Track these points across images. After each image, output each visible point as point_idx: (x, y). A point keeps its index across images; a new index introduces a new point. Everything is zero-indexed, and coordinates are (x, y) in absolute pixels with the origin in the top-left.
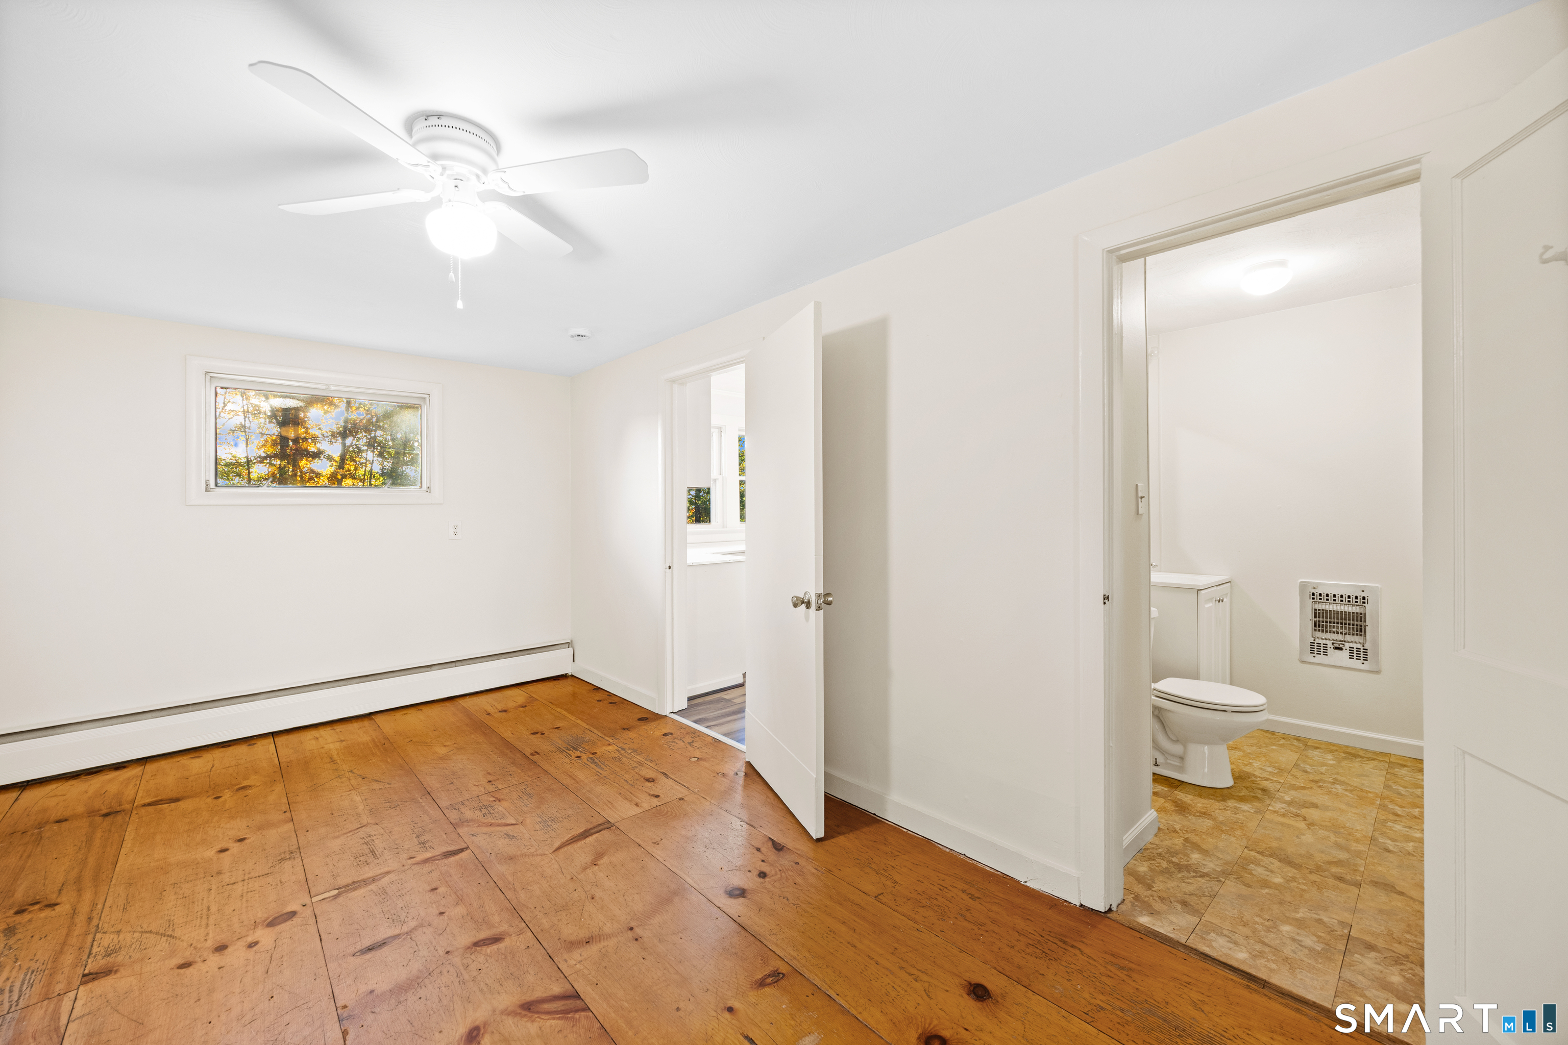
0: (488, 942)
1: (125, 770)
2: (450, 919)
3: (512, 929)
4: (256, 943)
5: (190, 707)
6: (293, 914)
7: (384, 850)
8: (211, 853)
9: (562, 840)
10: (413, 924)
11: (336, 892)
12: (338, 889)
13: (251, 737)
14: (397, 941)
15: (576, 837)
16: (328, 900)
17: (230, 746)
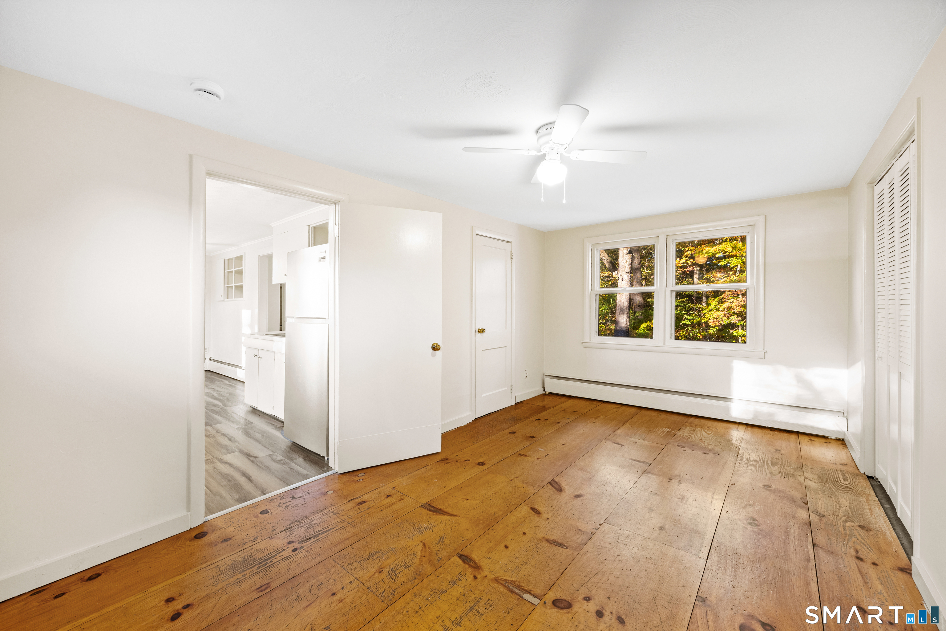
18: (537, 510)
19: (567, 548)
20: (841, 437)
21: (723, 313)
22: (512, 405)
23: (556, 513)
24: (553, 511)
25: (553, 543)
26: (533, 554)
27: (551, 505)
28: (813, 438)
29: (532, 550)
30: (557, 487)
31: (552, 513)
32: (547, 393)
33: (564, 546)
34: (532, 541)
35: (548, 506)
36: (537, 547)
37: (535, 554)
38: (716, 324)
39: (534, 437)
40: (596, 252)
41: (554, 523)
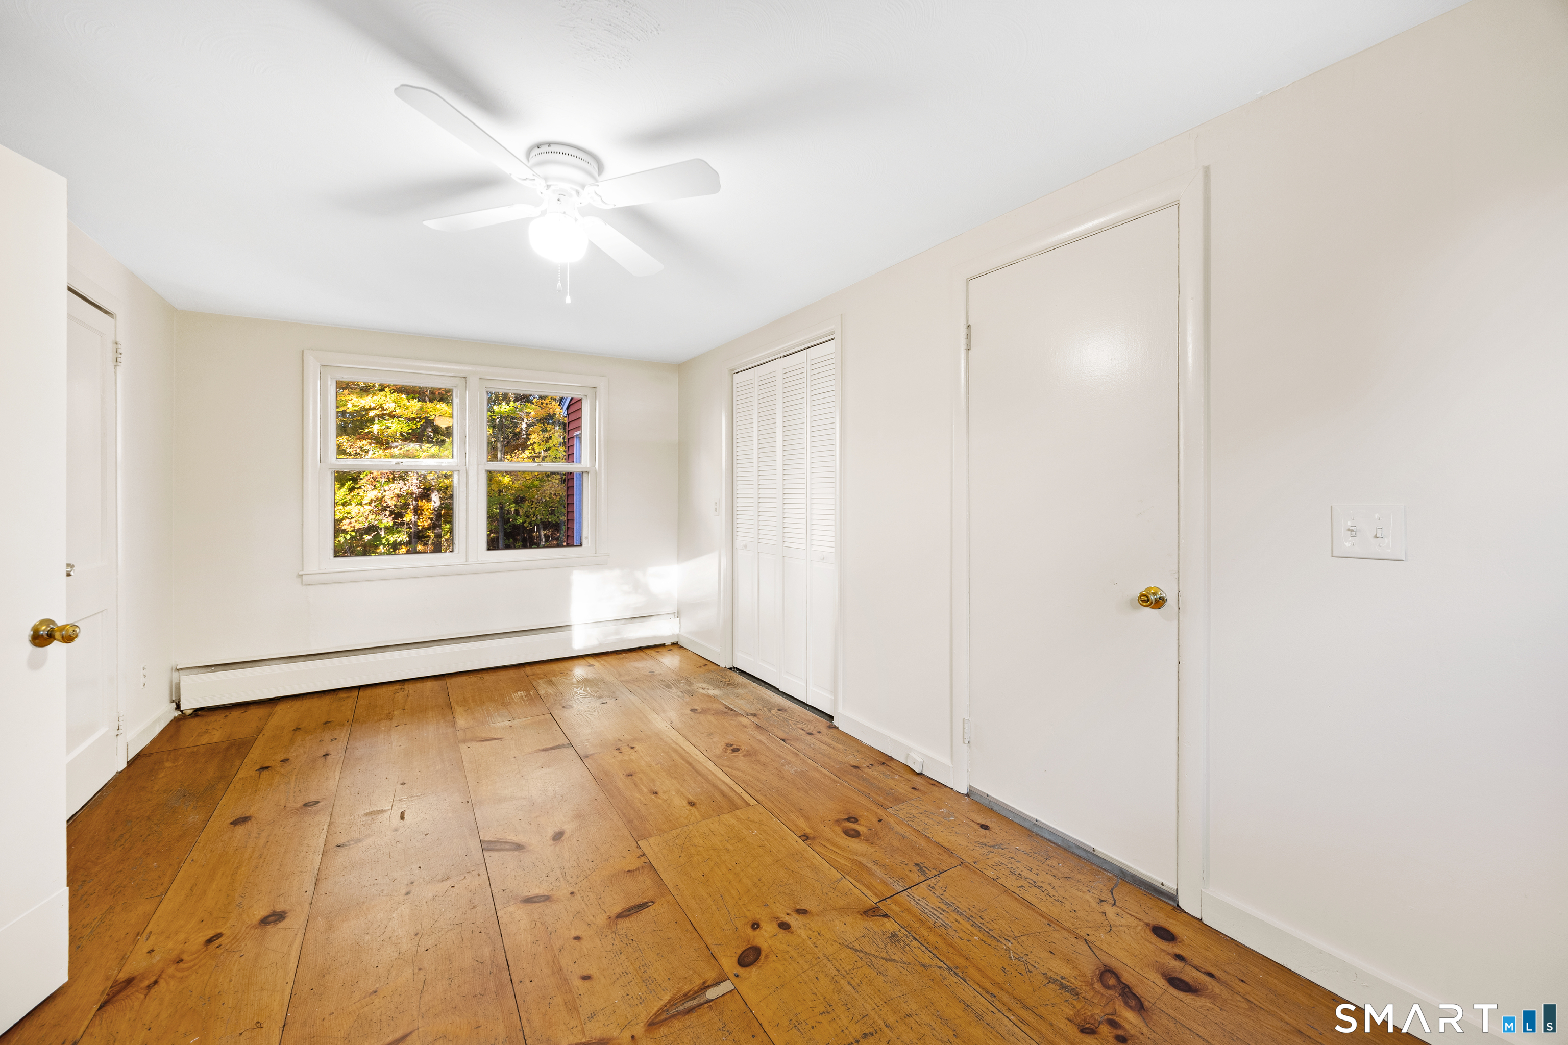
18: (534, 897)
19: (654, 902)
20: (675, 641)
21: (368, 508)
22: (120, 770)
25: (628, 913)
26: (634, 947)
27: (544, 874)
28: (659, 650)
29: (625, 945)
30: (507, 847)
32: (190, 712)
33: (646, 903)
34: (604, 936)
35: (541, 879)
36: (624, 936)
37: (636, 945)
38: (354, 527)
39: (317, 802)
40: (329, 383)
41: (589, 890)
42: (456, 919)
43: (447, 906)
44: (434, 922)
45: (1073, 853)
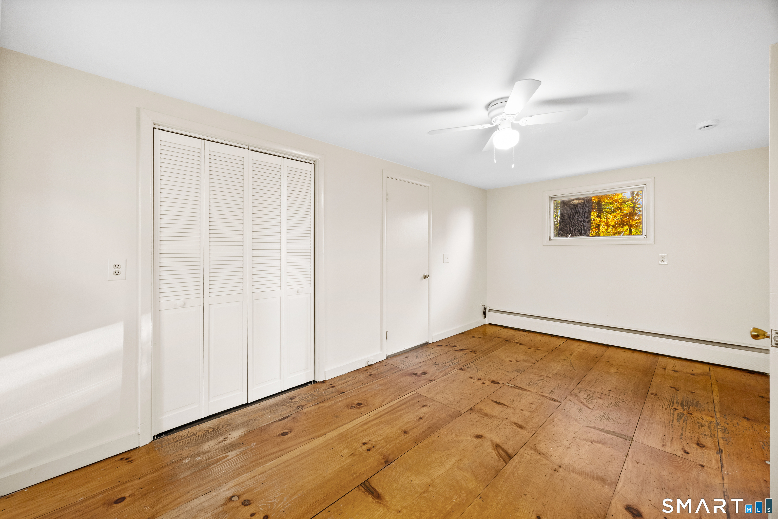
0: (518, 426)
1: (525, 332)
2: (521, 413)
3: (529, 430)
4: (484, 383)
5: (544, 318)
6: (499, 383)
7: (539, 386)
8: (508, 360)
9: (597, 426)
10: (513, 406)
11: (513, 386)
12: (514, 386)
13: (563, 337)
14: (503, 406)
15: (605, 430)
16: (509, 386)
17: (554, 337)
23: (500, 422)
24: (503, 424)
27: (505, 429)
31: (504, 423)
35: (508, 429)
42: (550, 442)
43: (549, 449)
44: (558, 447)
45: (413, 350)
